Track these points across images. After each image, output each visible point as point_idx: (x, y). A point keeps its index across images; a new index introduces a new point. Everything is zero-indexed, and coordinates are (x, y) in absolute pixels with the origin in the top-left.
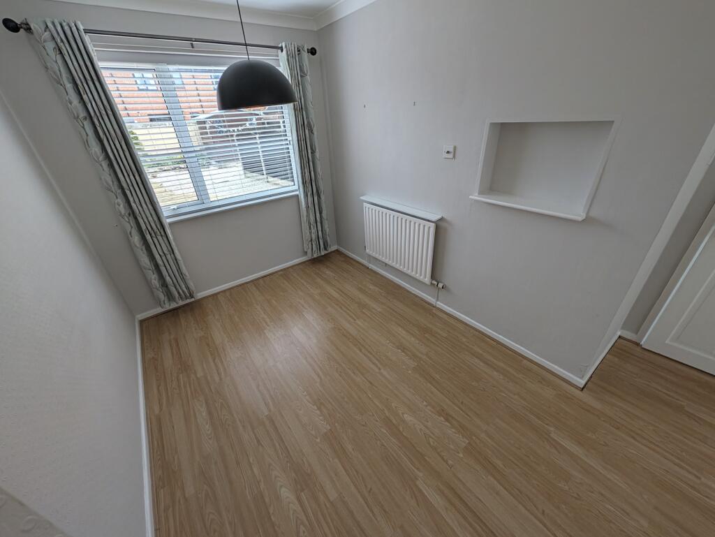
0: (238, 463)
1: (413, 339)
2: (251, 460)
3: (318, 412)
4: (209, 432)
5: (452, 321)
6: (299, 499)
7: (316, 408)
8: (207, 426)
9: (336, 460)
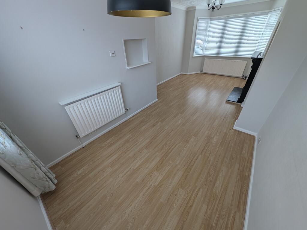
0: (220, 155)
1: (148, 124)
2: (216, 152)
3: (190, 141)
4: (221, 173)
5: (136, 116)
6: (214, 137)
7: (189, 142)
8: (221, 176)
9: (200, 133)
